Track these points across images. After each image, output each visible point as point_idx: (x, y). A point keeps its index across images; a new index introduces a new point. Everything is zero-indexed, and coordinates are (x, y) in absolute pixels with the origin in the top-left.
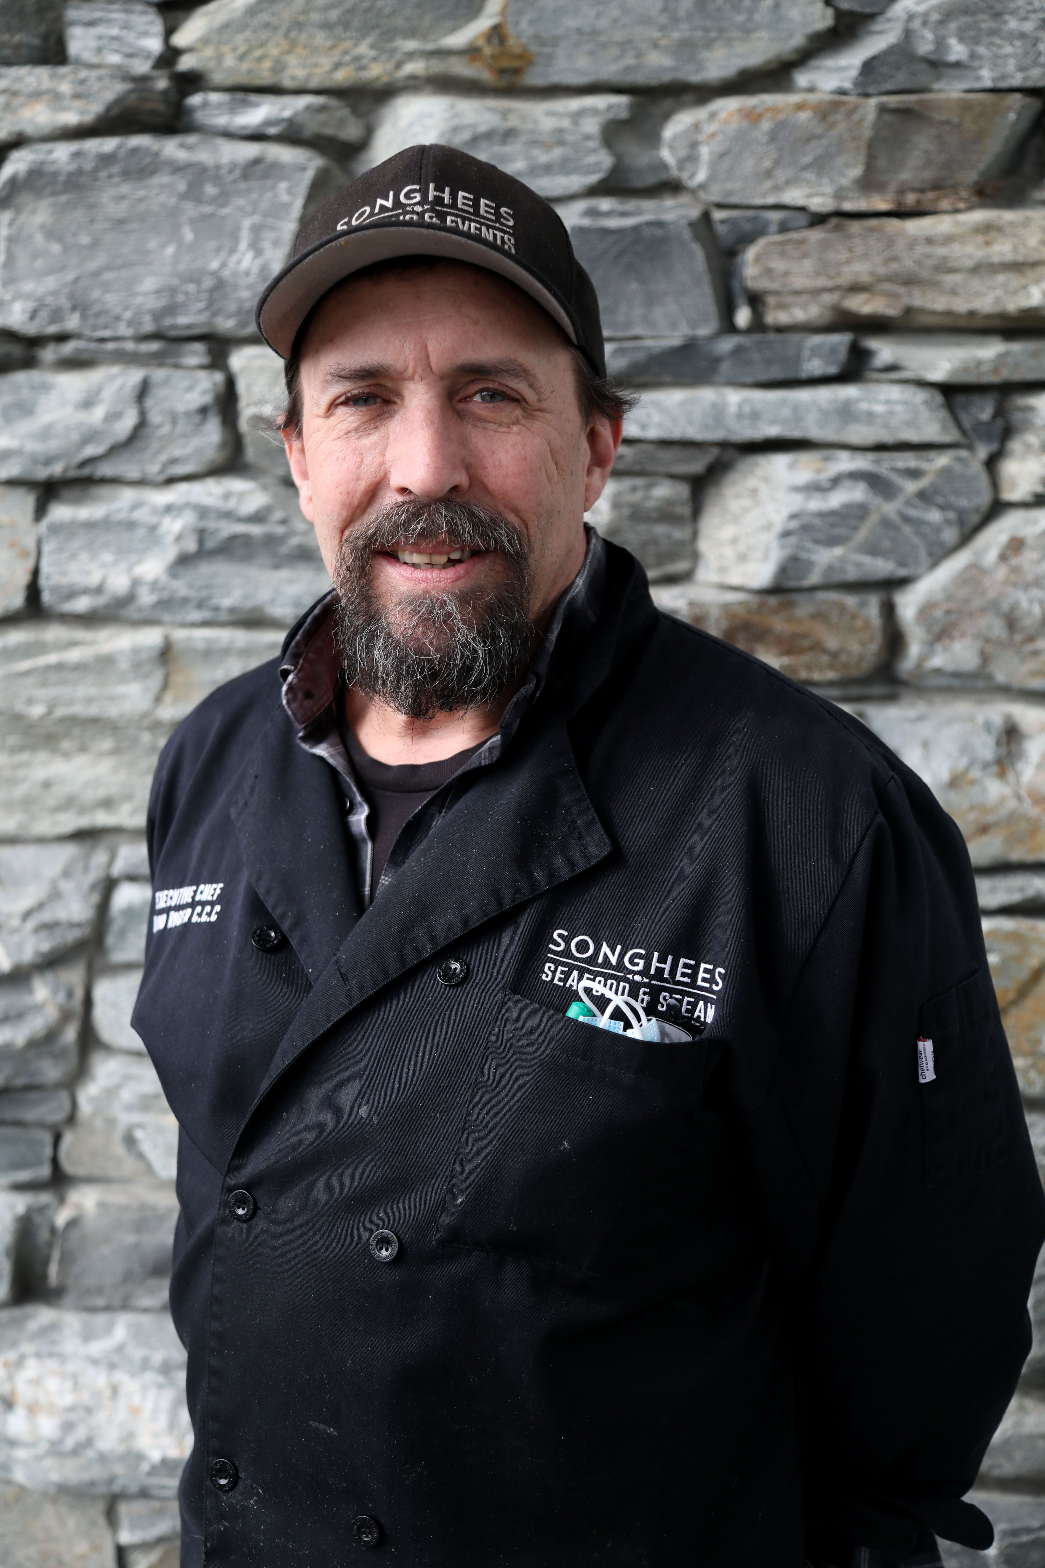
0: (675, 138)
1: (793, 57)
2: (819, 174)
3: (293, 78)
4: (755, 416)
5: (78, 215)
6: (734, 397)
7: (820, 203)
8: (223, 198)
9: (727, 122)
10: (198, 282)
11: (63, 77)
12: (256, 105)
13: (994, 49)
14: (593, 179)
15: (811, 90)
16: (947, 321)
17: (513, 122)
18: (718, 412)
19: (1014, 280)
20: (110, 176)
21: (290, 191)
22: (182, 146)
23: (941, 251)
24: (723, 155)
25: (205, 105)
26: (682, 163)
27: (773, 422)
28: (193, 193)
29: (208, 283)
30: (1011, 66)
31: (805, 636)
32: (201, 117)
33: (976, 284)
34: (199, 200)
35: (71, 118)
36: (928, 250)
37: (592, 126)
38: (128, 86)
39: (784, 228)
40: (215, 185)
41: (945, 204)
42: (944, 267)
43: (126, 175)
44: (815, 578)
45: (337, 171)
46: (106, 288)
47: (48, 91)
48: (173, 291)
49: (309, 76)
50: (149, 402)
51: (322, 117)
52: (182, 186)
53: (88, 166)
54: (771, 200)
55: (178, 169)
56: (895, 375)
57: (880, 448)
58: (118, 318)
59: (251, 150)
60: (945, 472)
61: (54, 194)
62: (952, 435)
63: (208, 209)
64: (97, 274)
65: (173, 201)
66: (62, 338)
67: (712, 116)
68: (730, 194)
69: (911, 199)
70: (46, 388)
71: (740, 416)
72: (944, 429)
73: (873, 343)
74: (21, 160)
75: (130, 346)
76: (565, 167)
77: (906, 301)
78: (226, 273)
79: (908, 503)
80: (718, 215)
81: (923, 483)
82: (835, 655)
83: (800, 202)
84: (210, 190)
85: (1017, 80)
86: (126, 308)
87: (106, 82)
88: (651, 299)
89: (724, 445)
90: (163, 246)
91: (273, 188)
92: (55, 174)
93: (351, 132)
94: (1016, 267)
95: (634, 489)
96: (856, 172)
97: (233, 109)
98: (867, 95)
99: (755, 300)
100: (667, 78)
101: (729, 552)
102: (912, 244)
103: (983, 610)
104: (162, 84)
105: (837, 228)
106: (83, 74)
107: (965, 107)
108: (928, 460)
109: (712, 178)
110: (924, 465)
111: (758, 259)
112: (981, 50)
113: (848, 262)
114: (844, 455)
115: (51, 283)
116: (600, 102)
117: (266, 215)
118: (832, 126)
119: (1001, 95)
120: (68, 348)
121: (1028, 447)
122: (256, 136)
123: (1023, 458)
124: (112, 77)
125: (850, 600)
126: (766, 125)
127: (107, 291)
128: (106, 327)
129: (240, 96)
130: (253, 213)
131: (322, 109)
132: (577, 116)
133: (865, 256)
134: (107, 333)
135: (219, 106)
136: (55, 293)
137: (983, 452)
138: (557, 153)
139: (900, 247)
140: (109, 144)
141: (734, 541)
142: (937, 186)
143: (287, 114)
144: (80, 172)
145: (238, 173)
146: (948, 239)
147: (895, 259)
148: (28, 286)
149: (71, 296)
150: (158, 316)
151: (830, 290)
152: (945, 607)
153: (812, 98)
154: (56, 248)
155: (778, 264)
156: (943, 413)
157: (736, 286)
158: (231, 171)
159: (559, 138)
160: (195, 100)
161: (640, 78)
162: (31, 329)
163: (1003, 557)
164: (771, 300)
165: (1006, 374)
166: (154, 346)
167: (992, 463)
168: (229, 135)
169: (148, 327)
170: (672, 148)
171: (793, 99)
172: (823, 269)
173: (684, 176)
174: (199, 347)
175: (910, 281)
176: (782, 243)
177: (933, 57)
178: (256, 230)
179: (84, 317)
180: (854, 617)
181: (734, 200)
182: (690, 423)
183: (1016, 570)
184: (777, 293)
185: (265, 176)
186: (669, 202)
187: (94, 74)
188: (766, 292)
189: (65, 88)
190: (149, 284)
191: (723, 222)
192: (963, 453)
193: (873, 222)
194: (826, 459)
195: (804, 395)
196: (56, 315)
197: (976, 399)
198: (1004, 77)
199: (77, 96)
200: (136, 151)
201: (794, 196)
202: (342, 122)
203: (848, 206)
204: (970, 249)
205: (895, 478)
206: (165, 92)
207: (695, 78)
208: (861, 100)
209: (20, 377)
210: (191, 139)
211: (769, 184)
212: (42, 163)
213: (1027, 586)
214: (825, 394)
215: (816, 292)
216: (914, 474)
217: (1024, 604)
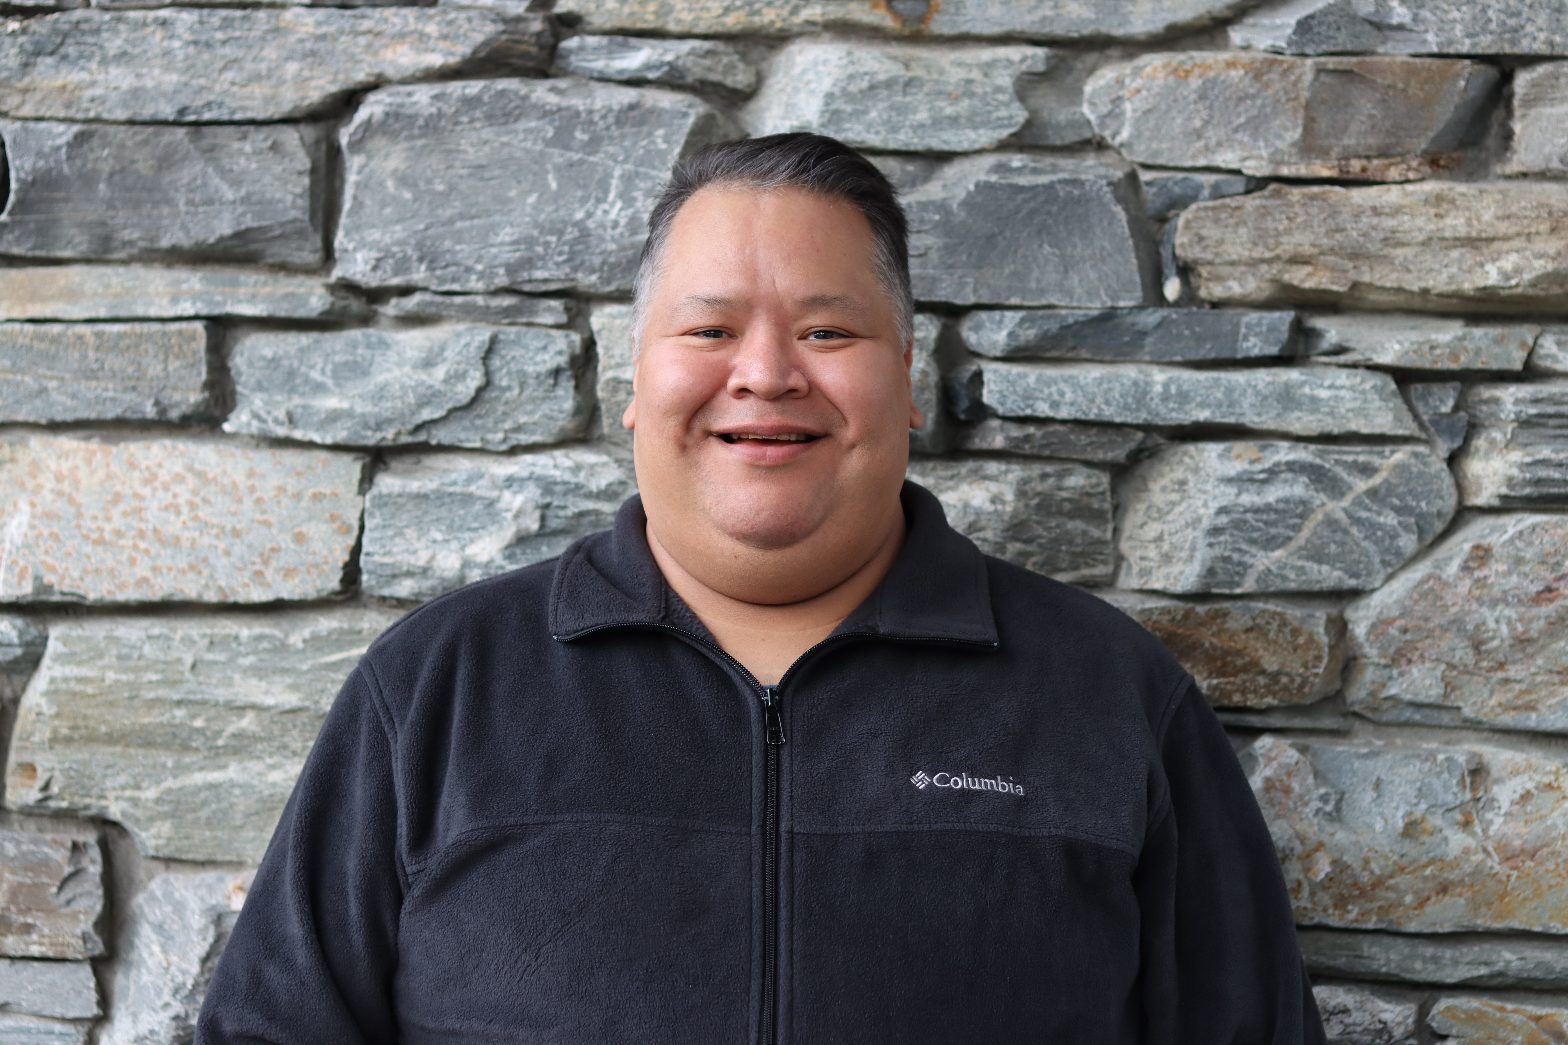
0: (1094, 93)
1: (1227, 14)
2: (1255, 136)
3: (679, 21)
4: (1184, 397)
5: (435, 161)
6: (1159, 376)
7: (1255, 168)
8: (593, 145)
9: (1153, 78)
10: (560, 233)
11: (431, 18)
12: (638, 49)
13: (1438, 13)
14: (1004, 133)
15: (1246, 48)
16: (1400, 300)
17: (918, 71)
18: (1141, 392)
19: (1470, 257)
20: (472, 121)
21: (667, 139)
22: (553, 90)
23: (1389, 223)
24: (1147, 112)
25: (581, 48)
26: (1103, 120)
27: (1203, 405)
28: (562, 139)
29: (571, 233)
30: (1458, 30)
31: (1239, 653)
32: (575, 61)
33: (1428, 260)
34: (567, 147)
35: (436, 60)
36: (1375, 221)
37: (1005, 79)
38: (501, 27)
39: (1217, 193)
40: (584, 131)
41: (1394, 173)
42: (1392, 240)
43: (490, 118)
44: (1249, 585)
45: (720, 118)
46: (458, 238)
47: (413, 32)
48: (530, 242)
49: (698, 18)
50: (496, 362)
51: (708, 62)
52: (550, 133)
53: (449, 110)
54: (1202, 162)
55: (546, 113)
56: (1342, 359)
57: (1326, 439)
58: (469, 270)
59: (629, 95)
60: (1401, 468)
61: (411, 138)
62: (1409, 428)
63: (576, 157)
64: (451, 221)
65: (539, 147)
66: (406, 291)
67: (1137, 72)
68: (1157, 153)
69: (1356, 165)
70: (384, 345)
71: (1165, 397)
72: (1397, 419)
73: (1319, 323)
74: (377, 102)
75: (480, 300)
76: (973, 122)
77: (1352, 275)
78: (591, 224)
79: (1358, 502)
80: (1145, 176)
81: (1377, 480)
82: (1275, 677)
83: (1235, 166)
84: (580, 136)
85: (1465, 47)
86: (479, 260)
87: (476, 23)
88: (1067, 266)
89: (1147, 428)
90: (524, 194)
91: (650, 134)
92: (413, 118)
93: (741, 78)
94: (1472, 242)
95: (1044, 476)
96: (1296, 134)
97: (610, 53)
98: (1305, 55)
99: (1186, 271)
100: (1087, 31)
101: (1152, 553)
102: (1357, 216)
103: (1445, 629)
104: (536, 26)
105: (1276, 194)
106: (452, 15)
107: (1410, 71)
108: (1381, 454)
109: (1137, 135)
110: (1376, 461)
111: (1188, 225)
112: (1425, 13)
113: (1288, 231)
114: (1284, 444)
115: (399, 231)
116: (1014, 53)
117: (641, 162)
118: (1267, 86)
119: (1449, 61)
120: (411, 303)
121: (1492, 442)
122: (635, 82)
123: (1487, 456)
124: (484, 18)
125: (1294, 612)
126: (1195, 82)
127: (459, 242)
128: (454, 280)
129: (620, 39)
130: (625, 161)
131: (709, 53)
132: (987, 68)
133: (1307, 225)
134: (456, 287)
135: (595, 49)
136: (401, 243)
137: (1444, 448)
138: (964, 105)
139: (1345, 217)
140: (474, 87)
141: (1159, 539)
142: (1384, 153)
143: (669, 57)
144: (440, 115)
145: (611, 119)
146: (1397, 211)
147: (1340, 230)
148: (374, 235)
149: (419, 246)
150: (511, 269)
151: (1269, 261)
152: (1400, 623)
153: (1244, 56)
154: (408, 195)
155: (1211, 232)
156: (1399, 401)
157: (1165, 253)
158: (604, 117)
159: (967, 88)
160: (571, 43)
161: (1059, 30)
162: (373, 281)
163: (1466, 568)
164: (1204, 271)
165: (1464, 361)
166: (507, 301)
167: (1454, 460)
168: (604, 79)
169: (502, 280)
170: (1092, 104)
171: (1224, 56)
172: (1260, 237)
173: (1107, 134)
174: (556, 304)
175: (1356, 255)
176: (1214, 209)
177: (1375, 19)
178: (628, 180)
179: (431, 269)
180: (1296, 632)
181: (1161, 161)
182: (1107, 403)
183: (1481, 583)
184: (1210, 263)
185: (641, 122)
186: (1091, 160)
187: (463, 15)
188: (1196, 262)
189: (432, 29)
190: (506, 234)
191: (1149, 184)
192: (1421, 449)
193: (1316, 189)
194: (1263, 448)
195: (1239, 377)
196: (402, 266)
197: (1435, 388)
198: (1450, 43)
199: (445, 37)
200: (502, 93)
201: (1226, 158)
202: (730, 68)
203: (1285, 171)
204: (1420, 222)
205: (1342, 473)
206: (539, 35)
207: (1118, 32)
208: (1298, 61)
209: (356, 334)
210: (562, 84)
211: (1200, 144)
212: (402, 105)
213: (1493, 604)
214: (1262, 377)
215: (1253, 264)
216: (1367, 470)
217: (1492, 625)
